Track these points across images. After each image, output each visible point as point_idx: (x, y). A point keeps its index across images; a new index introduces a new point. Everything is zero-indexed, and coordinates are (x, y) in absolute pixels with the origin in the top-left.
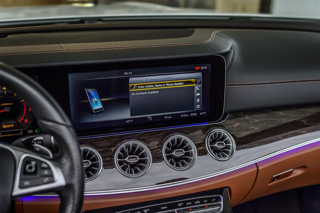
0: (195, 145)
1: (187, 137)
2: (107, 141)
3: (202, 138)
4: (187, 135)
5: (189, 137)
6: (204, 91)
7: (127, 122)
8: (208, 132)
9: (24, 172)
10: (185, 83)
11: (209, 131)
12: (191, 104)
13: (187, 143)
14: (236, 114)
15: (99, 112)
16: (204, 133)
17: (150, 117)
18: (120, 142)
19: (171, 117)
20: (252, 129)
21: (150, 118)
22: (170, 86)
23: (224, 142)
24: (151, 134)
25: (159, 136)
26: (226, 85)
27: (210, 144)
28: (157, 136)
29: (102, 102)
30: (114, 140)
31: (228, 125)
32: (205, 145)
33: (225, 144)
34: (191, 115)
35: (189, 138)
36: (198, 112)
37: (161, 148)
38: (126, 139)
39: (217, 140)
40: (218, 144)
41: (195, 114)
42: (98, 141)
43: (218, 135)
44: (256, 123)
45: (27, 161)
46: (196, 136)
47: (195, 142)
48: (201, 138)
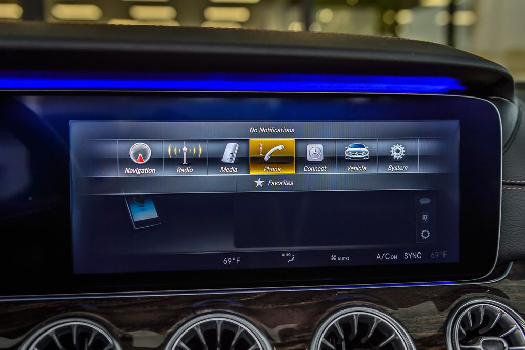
0: (414, 340)
1: (390, 315)
2: (156, 308)
3: (437, 323)
4: (390, 310)
5: (397, 316)
7: (225, 261)
8: (453, 306)
11: (457, 301)
13: (390, 332)
15: (149, 228)
16: (441, 309)
17: (289, 254)
18: (189, 313)
19: (347, 258)
21: (291, 258)
23: (503, 338)
24: (284, 297)
25: (308, 306)
26: (504, 184)
27: (461, 343)
28: (302, 307)
30: (175, 307)
31: (514, 292)
32: (445, 344)
33: (506, 345)
34: (406, 256)
35: (394, 318)
36: (424, 248)
37: (308, 342)
38: (208, 308)
39: (481, 332)
40: (485, 344)
41: (416, 255)
42: (129, 306)
43: (485, 316)
46: (417, 314)
47: (415, 331)
48: (431, 321)
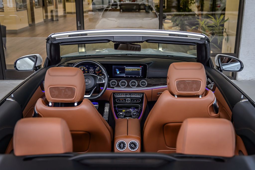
2: (119, 80)
4: (136, 81)
6: (142, 71)
7: (124, 77)
9: (99, 80)
10: (138, 70)
11: (142, 80)
12: (139, 75)
14: (150, 78)
15: (119, 74)
16: (140, 81)
18: (121, 80)
22: (134, 70)
24: (128, 79)
25: (130, 80)
27: (141, 83)
29: (119, 72)
31: (147, 80)
34: (139, 77)
36: (141, 76)
38: (123, 80)
40: (143, 83)
42: (117, 80)
44: (154, 80)
45: (100, 78)
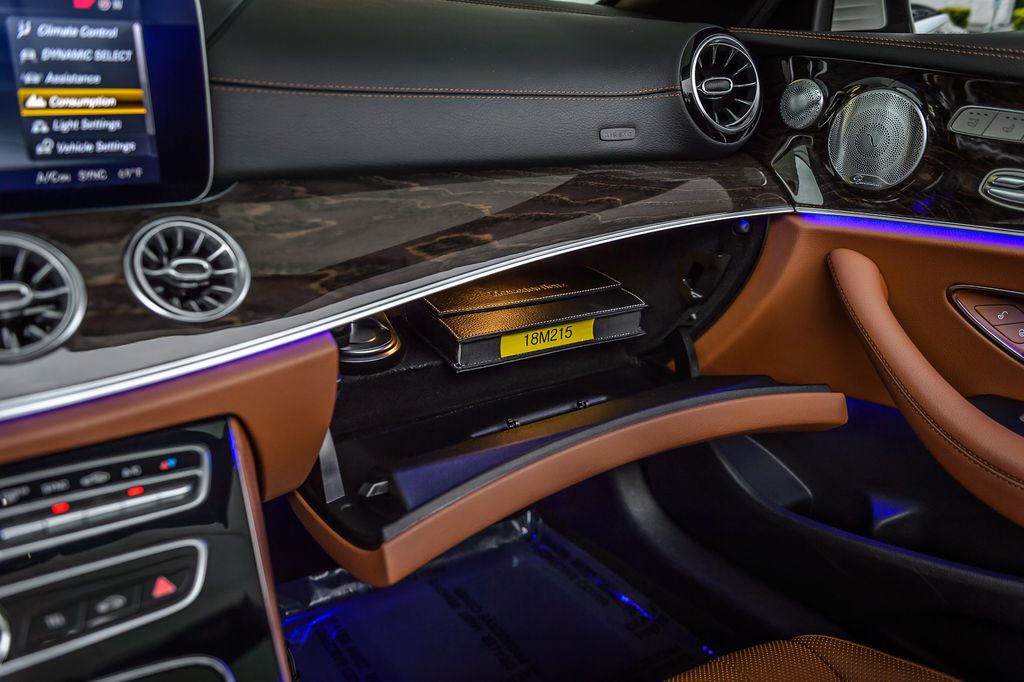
11: (144, 223)
13: (43, 262)
14: (262, 184)
20: (316, 225)
23: (207, 261)
26: (211, 82)
27: (145, 269)
33: (209, 268)
34: (83, 175)
40: (182, 268)
41: (99, 175)
43: (184, 238)
44: (331, 209)
